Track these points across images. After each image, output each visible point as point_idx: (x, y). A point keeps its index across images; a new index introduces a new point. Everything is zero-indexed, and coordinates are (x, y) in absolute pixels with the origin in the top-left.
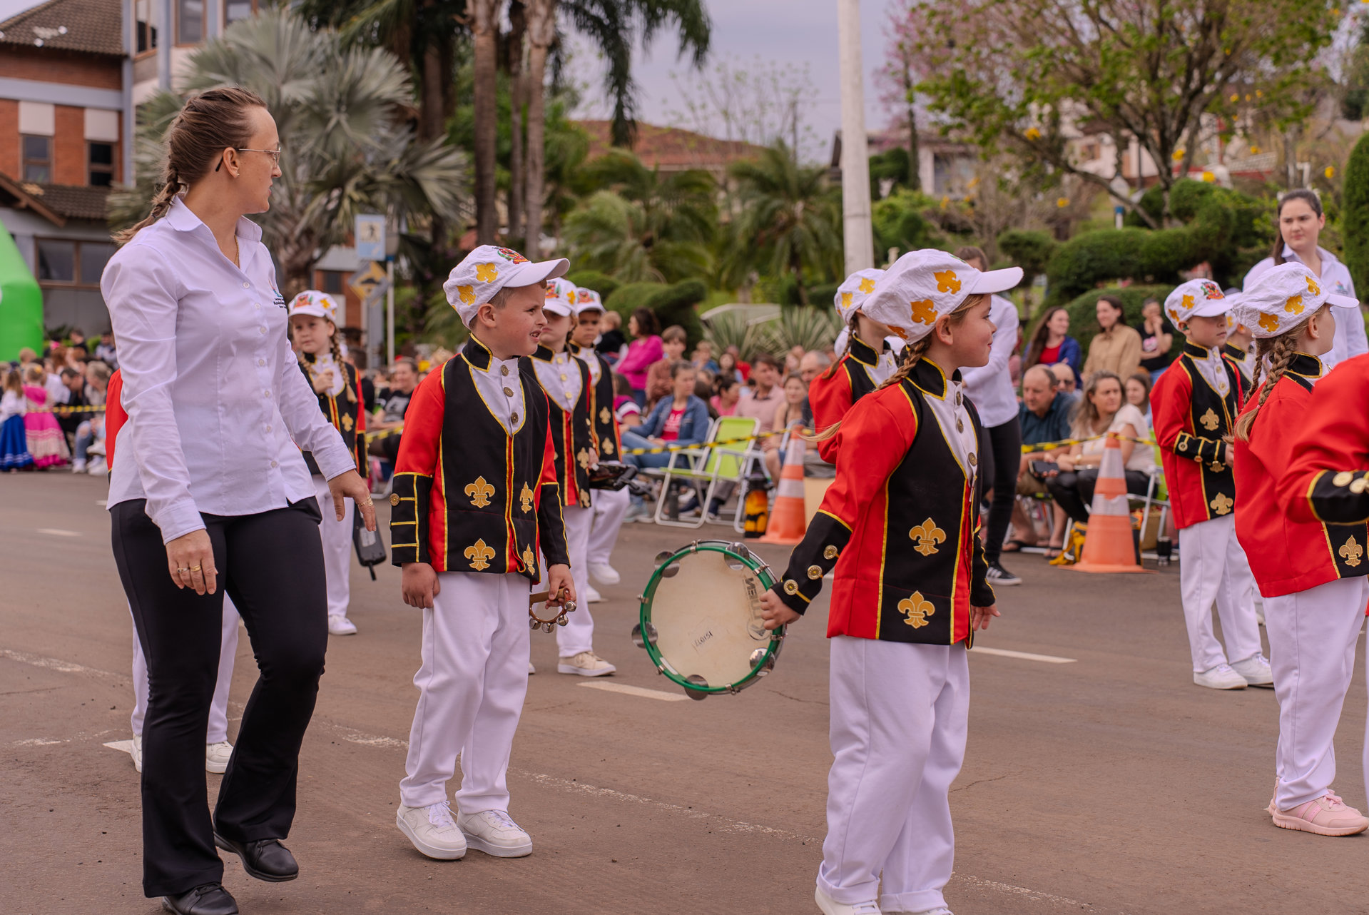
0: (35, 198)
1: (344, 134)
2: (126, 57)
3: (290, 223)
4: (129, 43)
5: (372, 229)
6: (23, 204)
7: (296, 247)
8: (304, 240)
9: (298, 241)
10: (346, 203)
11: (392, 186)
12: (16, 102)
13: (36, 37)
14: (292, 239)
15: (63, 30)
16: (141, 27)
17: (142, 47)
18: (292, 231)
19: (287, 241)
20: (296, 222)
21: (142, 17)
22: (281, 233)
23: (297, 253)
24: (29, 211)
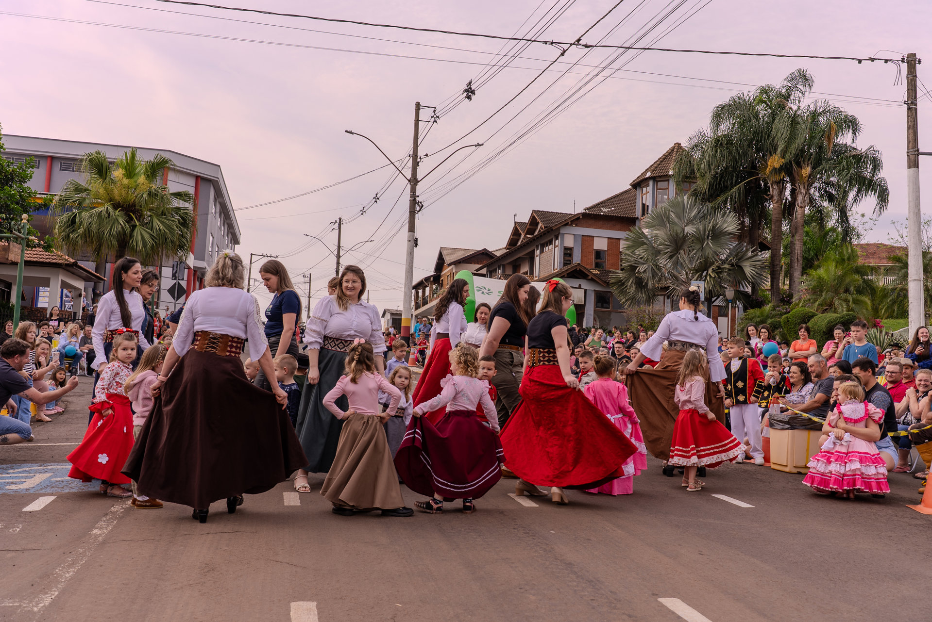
0: (594, 275)
1: (710, 247)
2: (637, 218)
4: (638, 213)
6: (590, 278)
10: (708, 277)
11: (729, 270)
12: (593, 237)
13: (602, 211)
15: (613, 209)
16: (643, 205)
17: (643, 214)
21: (644, 202)
24: (592, 280)
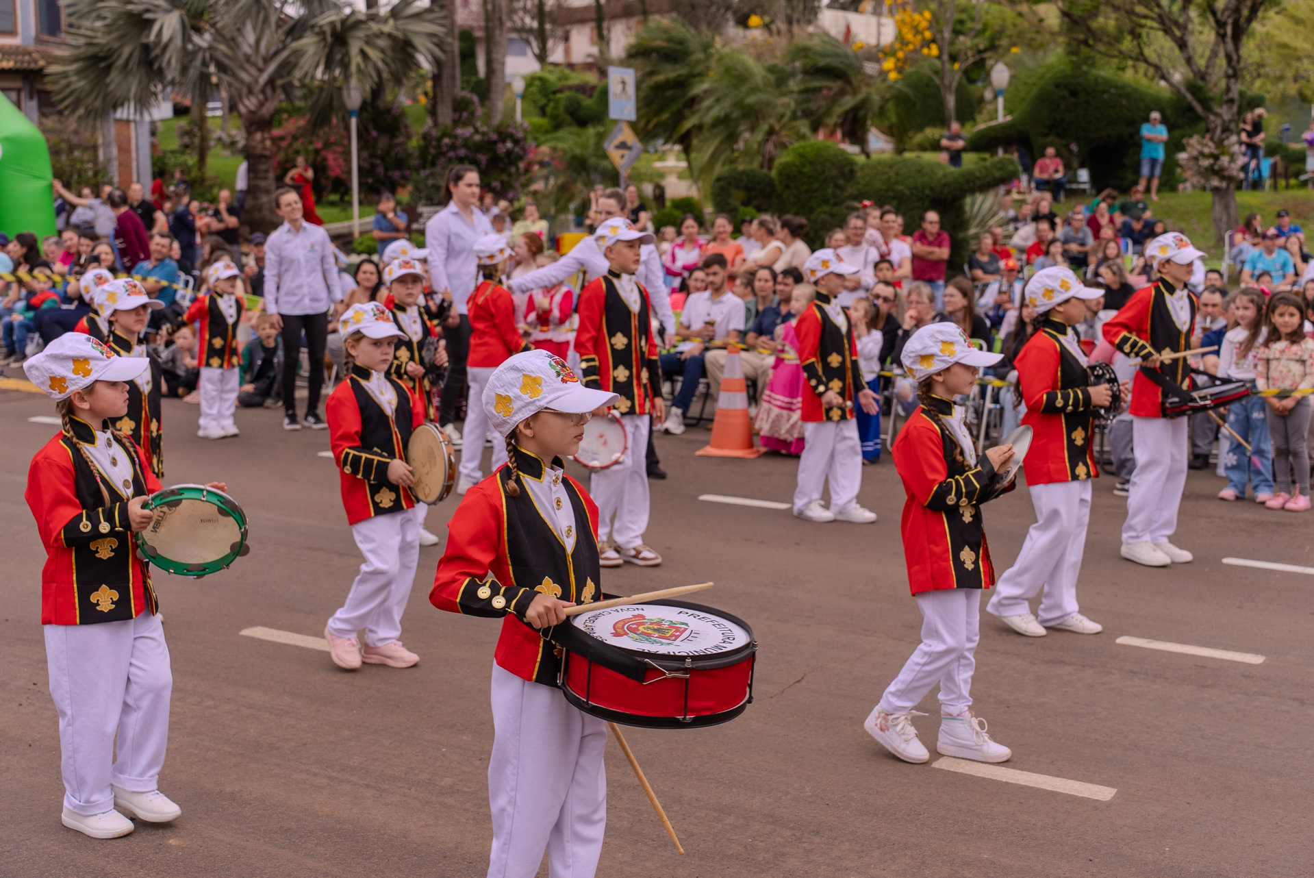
3: (253, 71)
5: (623, 83)
7: (261, 97)
8: (269, 91)
9: (263, 91)
14: (257, 89)
18: (256, 81)
19: (250, 92)
20: (261, 71)
22: (242, 81)
23: (261, 105)
